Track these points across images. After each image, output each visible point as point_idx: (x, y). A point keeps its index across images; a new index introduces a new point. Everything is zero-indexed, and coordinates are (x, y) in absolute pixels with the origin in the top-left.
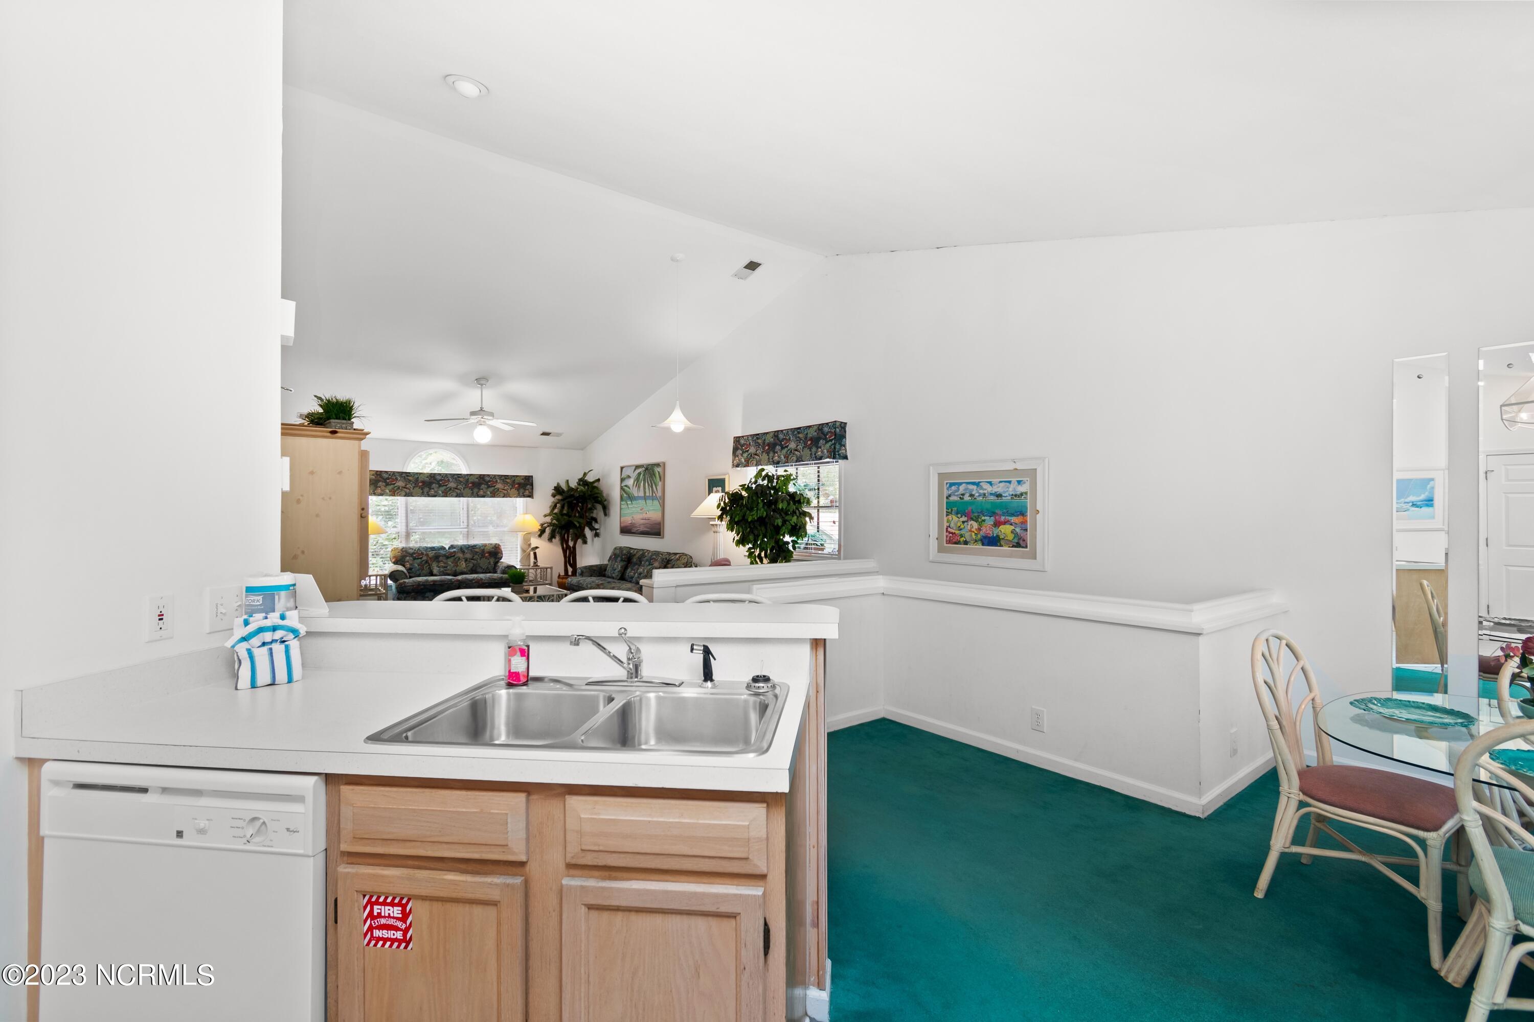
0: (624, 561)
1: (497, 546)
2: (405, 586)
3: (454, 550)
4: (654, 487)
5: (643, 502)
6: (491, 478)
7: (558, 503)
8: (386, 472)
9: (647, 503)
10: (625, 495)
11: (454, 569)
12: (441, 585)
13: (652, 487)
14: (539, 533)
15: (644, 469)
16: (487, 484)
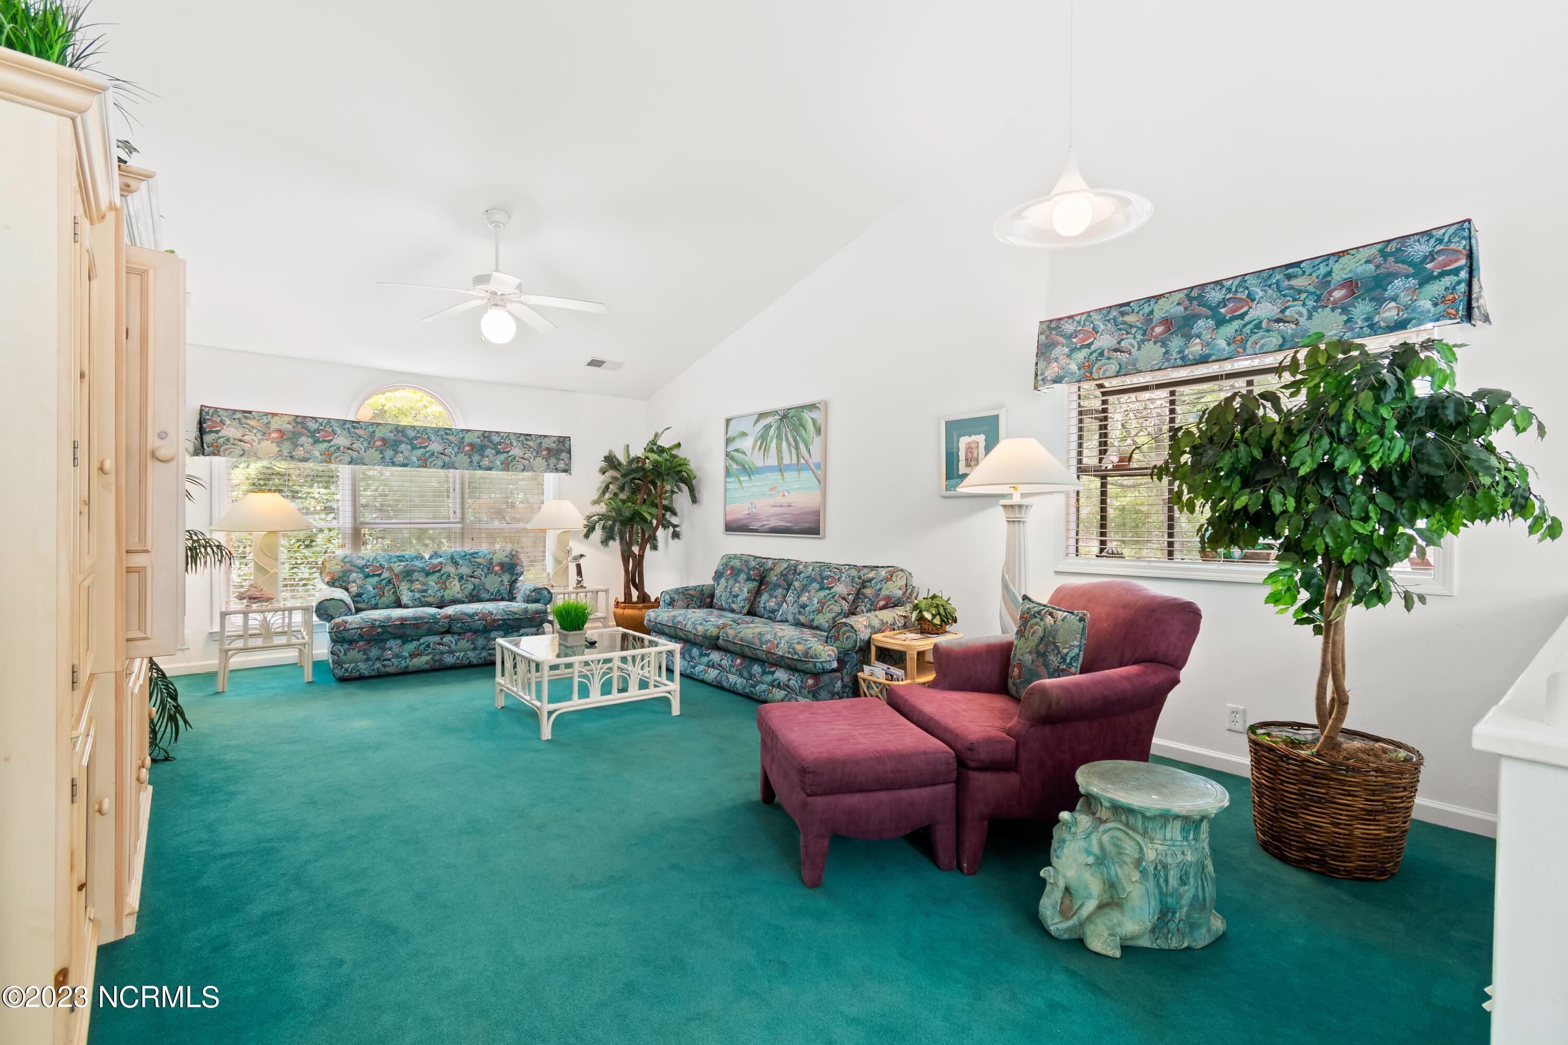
0: (754, 580)
1: (513, 553)
2: (346, 630)
3: (440, 560)
4: (802, 447)
5: (777, 475)
6: (502, 438)
7: (611, 483)
8: (313, 418)
9: (785, 476)
10: (735, 466)
11: (439, 594)
12: (416, 626)
13: (797, 448)
14: (585, 530)
15: (777, 417)
16: (496, 448)
